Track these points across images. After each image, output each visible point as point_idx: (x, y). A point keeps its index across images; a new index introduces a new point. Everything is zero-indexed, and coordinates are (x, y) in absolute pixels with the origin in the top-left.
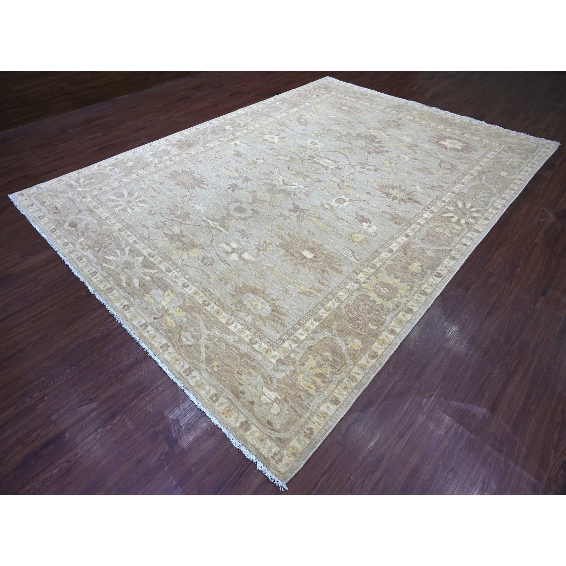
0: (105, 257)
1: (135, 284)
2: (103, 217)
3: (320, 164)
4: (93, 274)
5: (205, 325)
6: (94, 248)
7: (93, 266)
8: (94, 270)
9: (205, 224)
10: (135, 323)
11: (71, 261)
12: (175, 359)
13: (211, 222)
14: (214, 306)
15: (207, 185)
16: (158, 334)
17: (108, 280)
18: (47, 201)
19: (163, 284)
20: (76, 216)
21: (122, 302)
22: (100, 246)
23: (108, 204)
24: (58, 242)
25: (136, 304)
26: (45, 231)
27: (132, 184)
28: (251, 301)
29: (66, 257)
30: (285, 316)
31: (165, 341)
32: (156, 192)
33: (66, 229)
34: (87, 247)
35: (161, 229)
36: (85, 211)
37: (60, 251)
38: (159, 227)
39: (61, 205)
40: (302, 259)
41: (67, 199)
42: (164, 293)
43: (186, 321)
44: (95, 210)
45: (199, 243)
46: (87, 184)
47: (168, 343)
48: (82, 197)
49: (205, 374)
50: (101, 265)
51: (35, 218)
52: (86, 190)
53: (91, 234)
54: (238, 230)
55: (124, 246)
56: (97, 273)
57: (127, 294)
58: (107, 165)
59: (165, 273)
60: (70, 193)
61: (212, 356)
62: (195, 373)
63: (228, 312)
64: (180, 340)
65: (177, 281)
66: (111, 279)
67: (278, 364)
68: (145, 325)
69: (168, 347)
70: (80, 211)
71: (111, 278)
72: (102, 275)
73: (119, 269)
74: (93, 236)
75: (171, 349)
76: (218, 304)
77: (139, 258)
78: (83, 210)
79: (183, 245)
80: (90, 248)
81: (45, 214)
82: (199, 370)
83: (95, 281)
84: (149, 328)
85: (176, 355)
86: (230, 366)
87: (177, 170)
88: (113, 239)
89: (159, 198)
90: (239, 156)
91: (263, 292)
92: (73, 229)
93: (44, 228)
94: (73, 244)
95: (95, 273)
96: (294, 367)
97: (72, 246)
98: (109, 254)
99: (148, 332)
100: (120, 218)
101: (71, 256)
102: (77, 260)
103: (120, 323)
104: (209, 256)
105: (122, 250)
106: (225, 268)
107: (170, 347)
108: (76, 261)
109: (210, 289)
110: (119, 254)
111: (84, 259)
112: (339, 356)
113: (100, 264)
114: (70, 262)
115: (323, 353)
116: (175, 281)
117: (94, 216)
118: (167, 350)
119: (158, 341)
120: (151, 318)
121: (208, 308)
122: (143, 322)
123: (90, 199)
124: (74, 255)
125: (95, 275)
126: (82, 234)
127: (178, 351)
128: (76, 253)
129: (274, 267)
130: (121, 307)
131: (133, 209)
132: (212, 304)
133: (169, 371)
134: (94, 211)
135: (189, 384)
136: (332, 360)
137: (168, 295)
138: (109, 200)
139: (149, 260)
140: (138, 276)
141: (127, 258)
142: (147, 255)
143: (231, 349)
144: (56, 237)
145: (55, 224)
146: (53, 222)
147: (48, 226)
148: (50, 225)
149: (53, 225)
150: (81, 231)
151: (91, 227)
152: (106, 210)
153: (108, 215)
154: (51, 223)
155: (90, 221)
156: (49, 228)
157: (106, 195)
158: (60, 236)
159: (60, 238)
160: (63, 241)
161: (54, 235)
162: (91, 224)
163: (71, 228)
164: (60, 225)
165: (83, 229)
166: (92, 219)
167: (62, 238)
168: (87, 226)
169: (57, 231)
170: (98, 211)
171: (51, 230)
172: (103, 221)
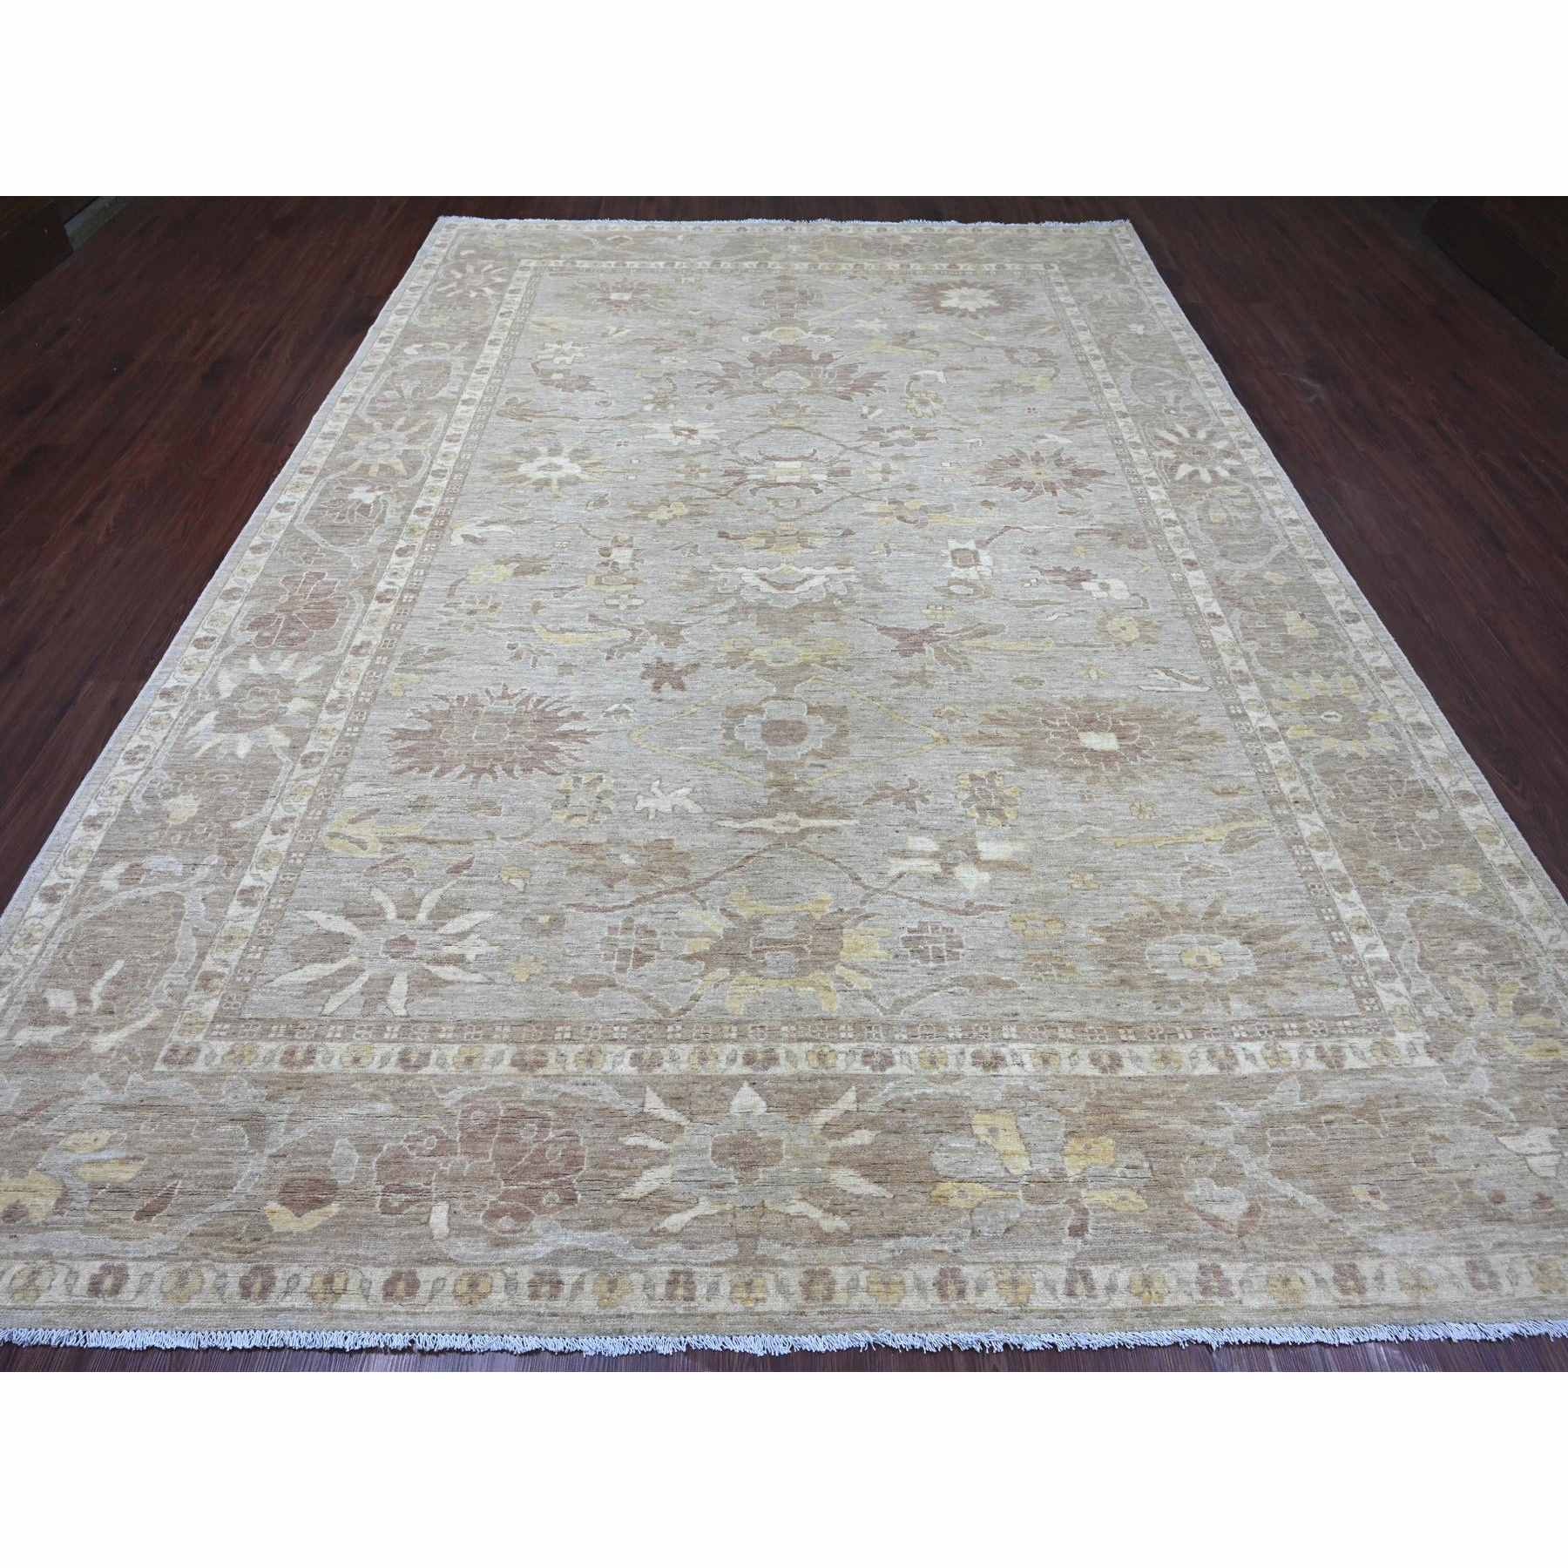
0: (624, 1196)
1: (857, 1191)
2: (387, 1070)
3: (779, 484)
4: (680, 1292)
5: (1194, 1122)
6: (534, 1202)
7: (641, 1263)
8: (662, 1273)
9: (760, 842)
10: (1042, 1301)
11: (523, 1323)
12: (1279, 1284)
13: (766, 823)
14: (1130, 1051)
15: (576, 716)
16: (1145, 1266)
17: (762, 1261)
18: (21, 1195)
19: (930, 1114)
20: (268, 1151)
21: (910, 1282)
22: (546, 1176)
23: (328, 1010)
24: (353, 1306)
25: (961, 1244)
26: (219, 1316)
27: (306, 875)
28: (1176, 959)
29: (483, 1331)
30: (1286, 932)
31: (1189, 1267)
32: (447, 847)
33: (315, 1231)
34: (506, 1223)
35: (656, 954)
36: (274, 1106)
37: (418, 1330)
38: (637, 951)
39: (125, 1161)
40: (1109, 765)
41: (110, 1117)
42: (973, 1135)
43: (1142, 1156)
44: (310, 1069)
45: (829, 911)
46: (109, 997)
47: (1205, 1261)
48: (166, 1060)
49: (1386, 1244)
50: (667, 1235)
51: (74, 1310)
52: (141, 1024)
53: (446, 1165)
54: (869, 794)
55: (629, 1106)
56: (689, 1274)
57: (889, 1244)
58: (82, 871)
59: (886, 1079)
60: (84, 1086)
61: (1324, 1181)
62: (1367, 1267)
63: (1181, 1036)
64: (1215, 1221)
65: (952, 1068)
66: (765, 1247)
67: (1441, 1059)
68: (1079, 1278)
69: (1218, 1272)
70: (255, 1124)
71: (762, 1241)
72: (719, 1264)
73: (732, 1191)
74: (460, 1161)
75: (1233, 1271)
76: (1132, 1038)
77: (736, 1102)
78: (262, 1110)
79: (800, 951)
80: (521, 1216)
81: (101, 1256)
82: (1357, 1248)
83: (720, 1305)
84: (1099, 1274)
85: (1263, 1270)
86: (1388, 1166)
87: (402, 726)
88: (551, 1114)
89: (490, 860)
90: (537, 571)
91: (1165, 914)
92: (334, 1208)
93: (187, 1311)
94: (433, 1261)
95: (680, 1281)
96: (1470, 1035)
97: (440, 1271)
98: (621, 1174)
99: (1111, 1289)
100: (460, 1025)
101: (495, 1307)
102: (543, 1301)
103: (1006, 1346)
104: (915, 926)
105: (643, 1120)
106: (999, 924)
107: (1223, 1266)
108: (542, 1305)
109: (1055, 1014)
110: (655, 1144)
111: (569, 1274)
112: (1486, 931)
113: (656, 1234)
114: (532, 1332)
115: (1456, 953)
116: (945, 1075)
117: (346, 1092)
118: (1228, 1281)
119: (1173, 1283)
120: (1067, 1240)
121: (1129, 1069)
122: (1061, 1274)
123: (222, 1047)
124: (502, 1296)
125: (690, 1285)
126: (404, 1197)
127: (1251, 1255)
128: (499, 1281)
129: (1089, 830)
130: (934, 1298)
131: (459, 960)
132: (1122, 1050)
133: (1317, 1329)
134: (317, 1076)
135: (1400, 1308)
136: (1485, 952)
137: (993, 1131)
138: (308, 993)
139: (778, 1079)
140: (825, 1159)
141: (702, 1136)
142: (747, 1070)
143: (1329, 1123)
144: (312, 1295)
145: (222, 1253)
146: (206, 1255)
147: (200, 1291)
148: (210, 1276)
149: (220, 1267)
150: (380, 1188)
151: (402, 1143)
152: (358, 1036)
153: (399, 1048)
154: (199, 1266)
155: (356, 1123)
156: (219, 1290)
157: (270, 985)
158: (329, 1280)
159: (341, 1285)
160: (366, 1285)
161: (288, 1298)
162: (380, 1130)
163: (317, 1211)
164: (255, 1240)
165: (375, 1175)
166: (353, 1110)
167: (347, 1280)
168: (380, 1150)
169: (279, 1274)
170: (326, 1062)
171: (246, 1291)
172: (409, 1084)
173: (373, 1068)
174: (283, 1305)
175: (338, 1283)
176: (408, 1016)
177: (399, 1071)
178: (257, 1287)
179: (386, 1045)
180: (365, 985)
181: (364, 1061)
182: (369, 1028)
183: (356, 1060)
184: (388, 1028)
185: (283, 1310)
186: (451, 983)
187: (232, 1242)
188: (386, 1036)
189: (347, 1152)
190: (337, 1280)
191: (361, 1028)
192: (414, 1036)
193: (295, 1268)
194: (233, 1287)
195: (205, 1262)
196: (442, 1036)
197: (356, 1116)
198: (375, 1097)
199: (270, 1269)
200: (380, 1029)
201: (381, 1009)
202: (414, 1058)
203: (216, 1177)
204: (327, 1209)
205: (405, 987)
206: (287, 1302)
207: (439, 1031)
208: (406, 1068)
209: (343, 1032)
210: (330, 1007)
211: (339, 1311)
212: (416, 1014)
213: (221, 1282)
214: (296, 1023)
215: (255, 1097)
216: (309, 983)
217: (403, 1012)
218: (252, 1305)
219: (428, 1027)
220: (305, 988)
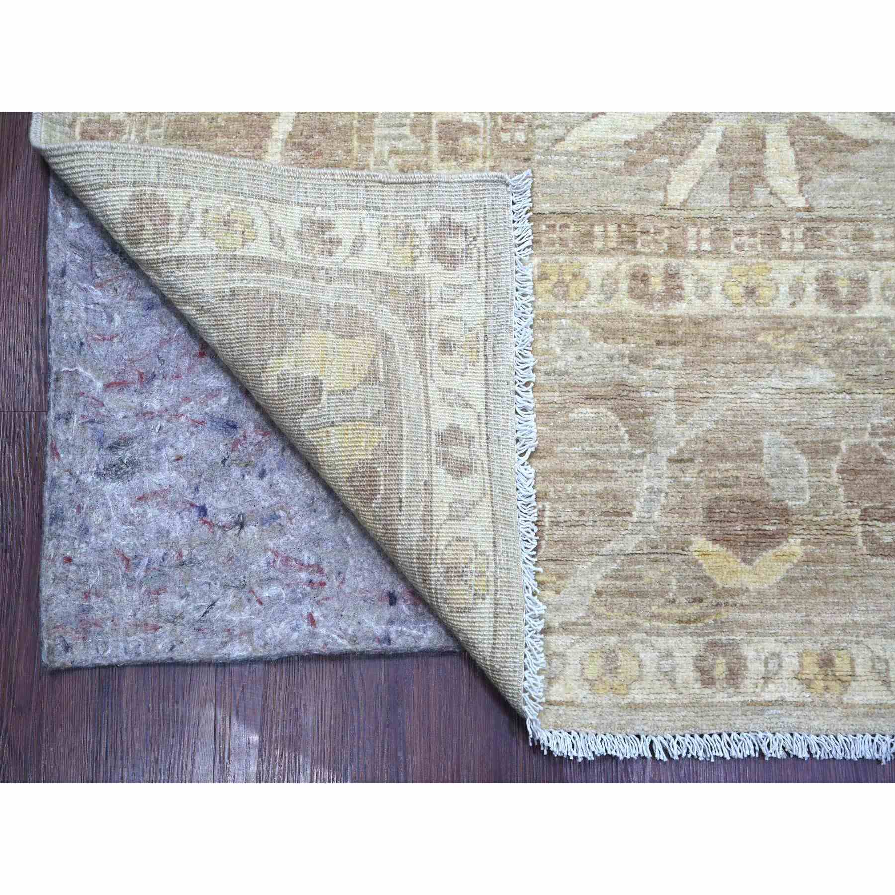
2: (805, 310)
20: (664, 452)
23: (675, 197)
26: (679, 712)
33: (780, 587)
44: (682, 308)
117: (752, 349)
134: (697, 322)
144: (808, 684)
145: (655, 623)
146: (633, 625)
147: (640, 678)
148: (649, 657)
149: (660, 642)
150: (856, 513)
151: (867, 438)
152: (739, 247)
153: (813, 270)
154: (630, 642)
155: (786, 404)
156: (669, 677)
157: (559, 147)
158: (827, 662)
159: (847, 668)
160: (881, 666)
161: (771, 686)
162: (824, 416)
163: (771, 552)
164: (695, 600)
165: (841, 491)
166: (775, 382)
167: (852, 660)
168: (836, 451)
169: (748, 652)
170: (705, 296)
171: (706, 677)
172: (850, 335)
173: (781, 306)
174: (767, 697)
175: (841, 665)
176: (809, 210)
177: (824, 311)
178: (720, 670)
179: (790, 264)
180: (722, 148)
181: (765, 293)
182: (753, 234)
183: (751, 292)
184: (785, 232)
185: (770, 704)
186: (865, 144)
187: (664, 606)
188: (785, 246)
189: (786, 453)
190: (837, 661)
191: (739, 233)
192: (832, 247)
193: (770, 645)
194: (686, 673)
195: (635, 636)
196: (877, 246)
197: (783, 394)
198: (800, 359)
199: (734, 645)
200: (772, 237)
201: (761, 195)
202: (844, 289)
203: (599, 495)
204: (784, 548)
205: (790, 154)
206: (771, 693)
207: (869, 237)
208: (837, 305)
209: (712, 240)
210: (678, 192)
211: (853, 706)
212: (823, 206)
213: (666, 665)
214: (631, 221)
215: (611, 358)
216: (627, 144)
217: (800, 203)
218: (721, 697)
219: (850, 228)
220: (623, 152)
